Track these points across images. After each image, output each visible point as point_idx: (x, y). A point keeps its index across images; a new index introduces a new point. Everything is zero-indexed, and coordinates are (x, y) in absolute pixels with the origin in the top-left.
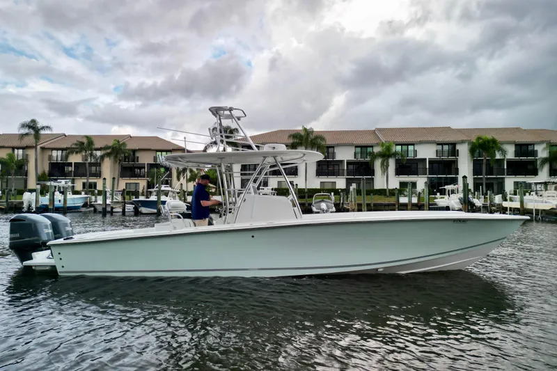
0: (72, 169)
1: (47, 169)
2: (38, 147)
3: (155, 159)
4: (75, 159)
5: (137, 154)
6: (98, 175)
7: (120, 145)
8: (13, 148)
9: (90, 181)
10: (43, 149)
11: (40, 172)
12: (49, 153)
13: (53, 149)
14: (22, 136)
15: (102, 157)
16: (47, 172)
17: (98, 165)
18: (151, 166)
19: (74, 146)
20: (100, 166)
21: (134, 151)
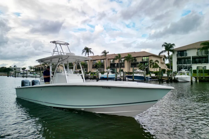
0: (116, 65)
1: (109, 66)
2: (107, 59)
3: (143, 60)
4: (117, 62)
5: (136, 59)
6: (124, 67)
7: (130, 56)
8: (101, 60)
9: (121, 69)
10: (108, 59)
11: (107, 67)
12: (110, 60)
13: (111, 59)
14: (102, 56)
15: (124, 61)
16: (109, 67)
17: (124, 63)
18: (141, 62)
19: (115, 58)
20: (124, 64)
21: (135, 57)
